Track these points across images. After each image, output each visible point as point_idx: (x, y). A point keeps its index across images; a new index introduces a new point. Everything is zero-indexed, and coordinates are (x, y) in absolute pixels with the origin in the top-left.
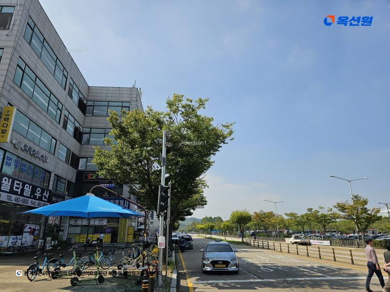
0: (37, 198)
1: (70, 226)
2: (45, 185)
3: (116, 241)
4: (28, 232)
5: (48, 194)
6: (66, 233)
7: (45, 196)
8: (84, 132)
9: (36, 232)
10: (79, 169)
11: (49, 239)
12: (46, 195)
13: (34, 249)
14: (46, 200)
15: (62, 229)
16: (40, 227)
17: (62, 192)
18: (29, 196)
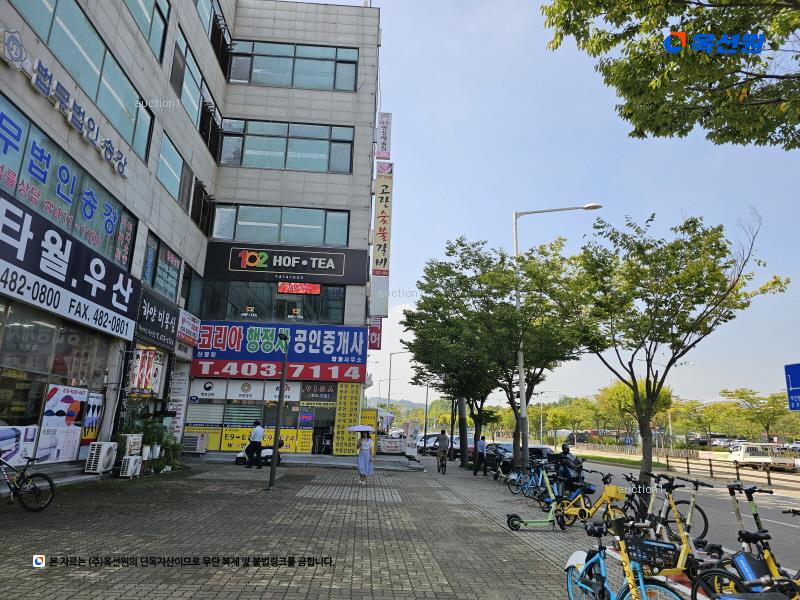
0: (94, 293)
1: (192, 400)
2: (118, 256)
3: (329, 451)
4: (60, 413)
5: (130, 290)
6: (180, 423)
7: (118, 292)
8: (226, 129)
9: (91, 416)
10: (215, 235)
11: (133, 439)
12: (122, 291)
13: (83, 473)
14: (125, 309)
15: (170, 408)
16: (105, 400)
17: (171, 294)
18: (63, 279)
